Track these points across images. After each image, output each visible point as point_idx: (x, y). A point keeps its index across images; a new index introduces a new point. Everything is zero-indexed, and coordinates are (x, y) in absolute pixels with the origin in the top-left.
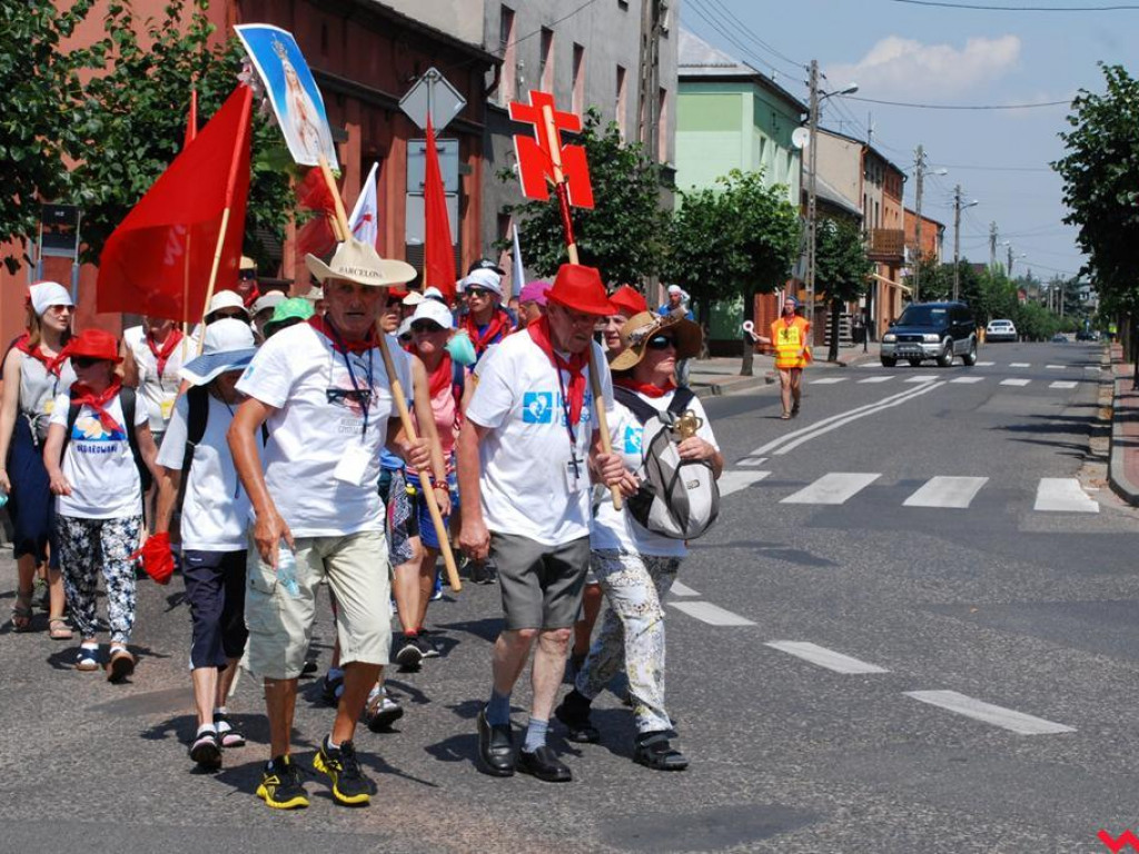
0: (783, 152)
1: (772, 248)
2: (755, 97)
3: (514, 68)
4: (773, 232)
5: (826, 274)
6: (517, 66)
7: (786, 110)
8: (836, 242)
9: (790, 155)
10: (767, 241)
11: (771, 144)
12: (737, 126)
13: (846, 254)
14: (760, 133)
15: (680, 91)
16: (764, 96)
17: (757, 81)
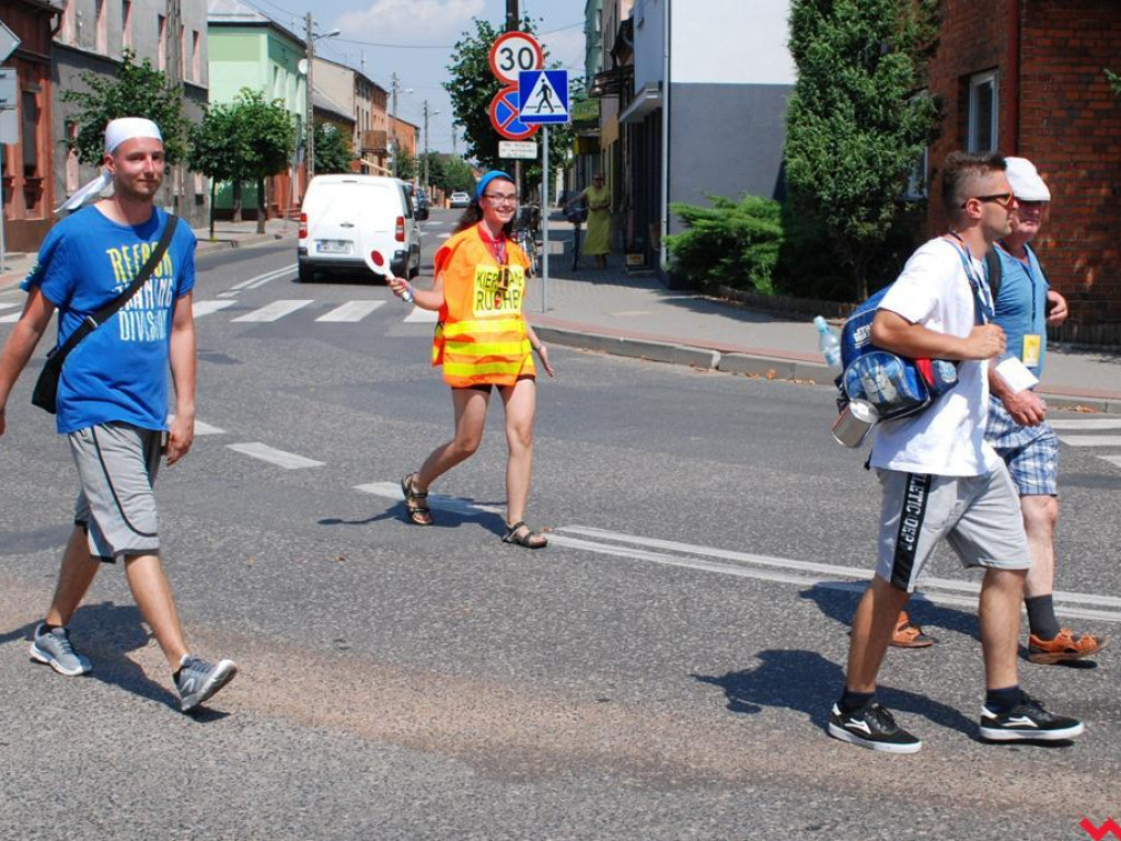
0: (292, 77)
1: (275, 145)
2: (269, 37)
3: (74, 17)
4: (275, 133)
5: (322, 161)
6: (77, 15)
7: (293, 46)
8: (328, 140)
9: (298, 79)
10: (271, 140)
11: (282, 71)
12: (256, 58)
13: (336, 148)
14: (273, 64)
15: (209, 32)
16: (276, 37)
17: (269, 26)
